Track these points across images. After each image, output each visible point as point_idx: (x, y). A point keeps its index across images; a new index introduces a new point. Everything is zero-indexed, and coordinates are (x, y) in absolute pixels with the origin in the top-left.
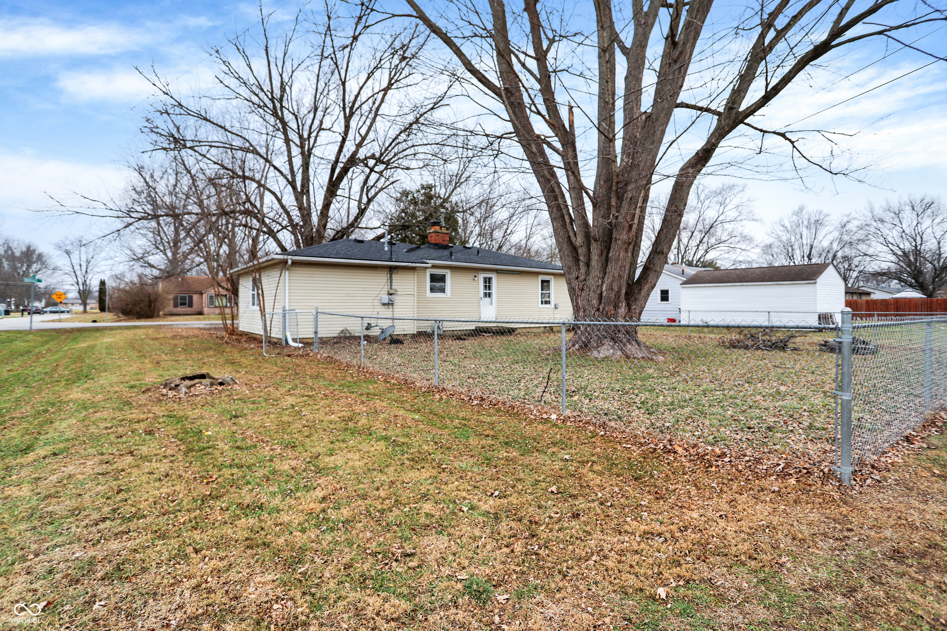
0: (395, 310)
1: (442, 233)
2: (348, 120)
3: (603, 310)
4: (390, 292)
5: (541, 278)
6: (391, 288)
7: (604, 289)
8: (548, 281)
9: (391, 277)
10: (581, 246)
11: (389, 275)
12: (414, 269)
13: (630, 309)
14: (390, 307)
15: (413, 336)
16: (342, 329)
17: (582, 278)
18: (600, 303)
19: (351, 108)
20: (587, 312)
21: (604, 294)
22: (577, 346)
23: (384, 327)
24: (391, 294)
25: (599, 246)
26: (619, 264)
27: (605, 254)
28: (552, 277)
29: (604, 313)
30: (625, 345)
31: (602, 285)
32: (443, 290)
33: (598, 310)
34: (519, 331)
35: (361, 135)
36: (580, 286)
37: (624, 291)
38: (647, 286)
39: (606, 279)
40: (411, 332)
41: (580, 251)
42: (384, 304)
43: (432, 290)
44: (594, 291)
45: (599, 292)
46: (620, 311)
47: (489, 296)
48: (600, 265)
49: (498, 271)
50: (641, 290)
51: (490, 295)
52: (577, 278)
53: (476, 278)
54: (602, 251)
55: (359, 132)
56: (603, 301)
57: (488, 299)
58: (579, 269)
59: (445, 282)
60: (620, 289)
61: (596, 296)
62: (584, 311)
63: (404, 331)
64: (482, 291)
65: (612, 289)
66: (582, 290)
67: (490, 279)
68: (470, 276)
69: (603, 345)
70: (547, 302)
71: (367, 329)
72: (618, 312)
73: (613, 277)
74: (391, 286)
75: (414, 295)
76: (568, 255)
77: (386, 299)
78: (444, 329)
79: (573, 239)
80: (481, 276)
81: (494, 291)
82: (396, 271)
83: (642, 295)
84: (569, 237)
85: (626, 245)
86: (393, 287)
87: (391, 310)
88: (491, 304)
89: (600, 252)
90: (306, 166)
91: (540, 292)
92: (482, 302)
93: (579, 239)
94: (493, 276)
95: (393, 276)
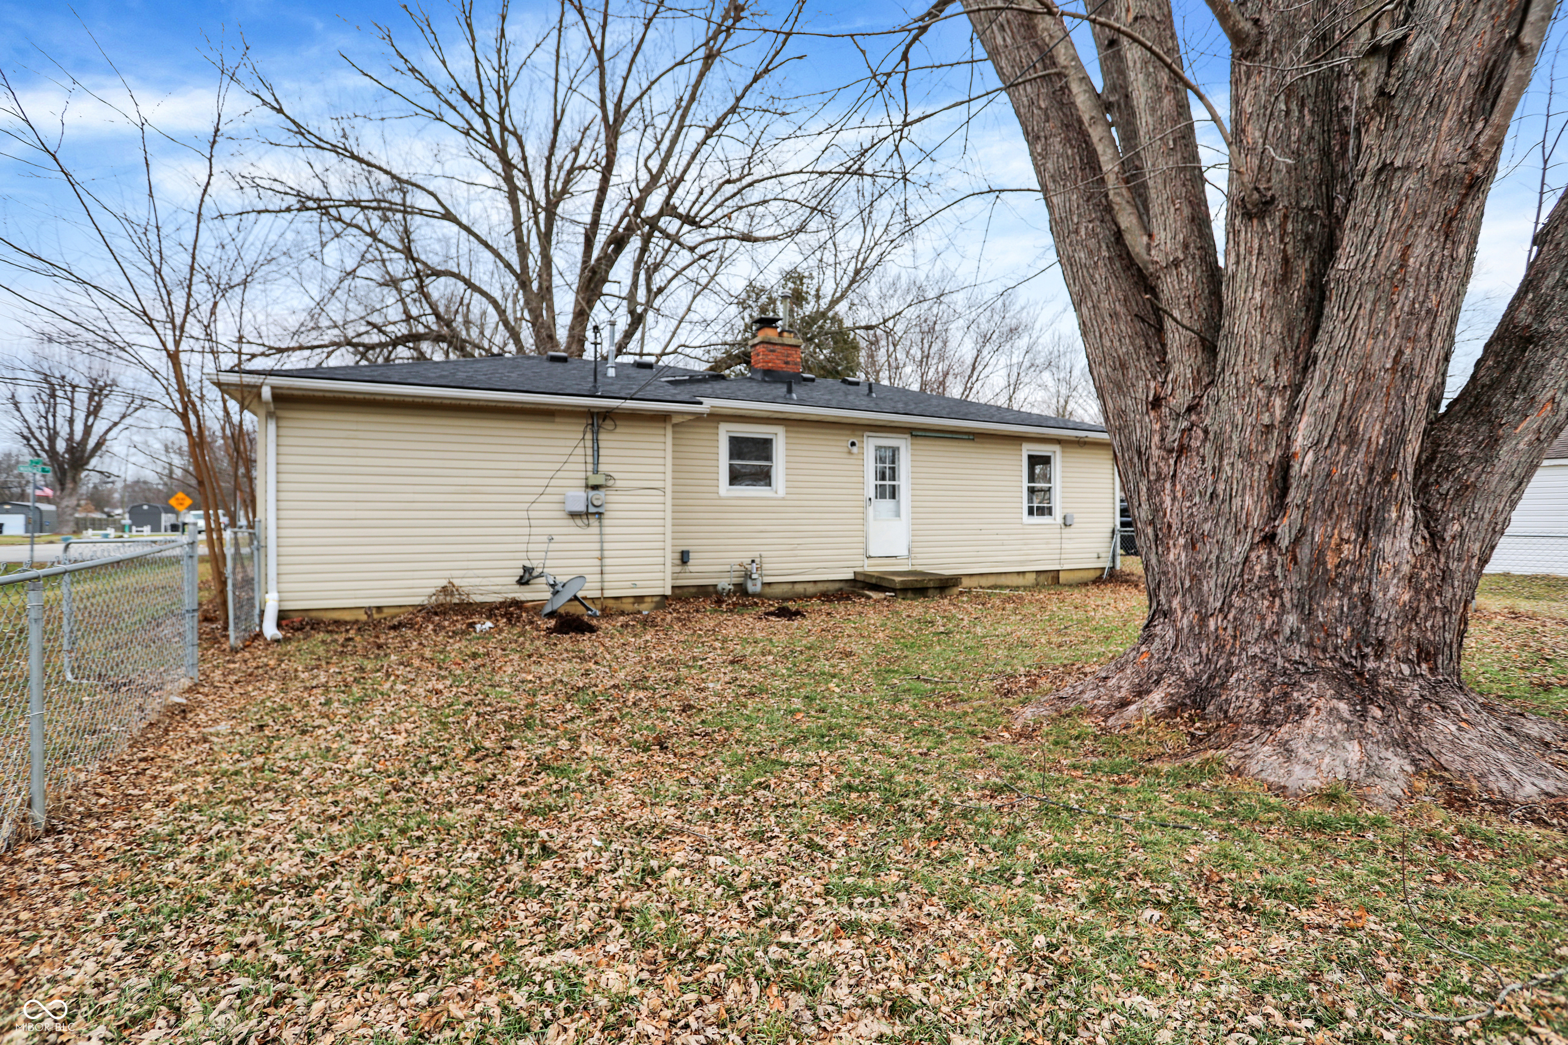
0: (606, 530)
1: (783, 345)
2: (613, 132)
3: (1296, 542)
4: (592, 482)
5: (1028, 449)
6: (596, 472)
7: (1301, 437)
8: (1046, 460)
9: (596, 441)
10: (1176, 263)
11: (589, 436)
12: (663, 418)
13: (1435, 538)
14: (593, 521)
15: (663, 601)
16: (444, 583)
17: (1180, 399)
18: (1280, 504)
19: (618, 105)
20: (1209, 551)
21: (1303, 465)
22: (1157, 698)
23: (561, 579)
24: (595, 487)
25: (1274, 241)
26: (1403, 304)
27: (1301, 276)
28: (1057, 448)
29: (1304, 553)
30: (1416, 718)
31: (1288, 422)
32: (763, 477)
33: (1270, 539)
34: (966, 582)
35: (650, 171)
36: (1173, 437)
37: (1413, 447)
38: (1532, 422)
39: (1313, 389)
40: (659, 591)
41: (1169, 286)
42: (574, 515)
43: (736, 477)
44: (1246, 455)
45: (1273, 454)
46: (1386, 545)
47: (893, 496)
48: (1277, 327)
49: (914, 432)
50: (1494, 442)
51: (894, 493)
52: (1156, 403)
53: (855, 450)
54: (1286, 260)
55: (646, 165)
56: (1294, 496)
57: (888, 503)
58: (1164, 365)
59: (769, 458)
60: (1396, 438)
61: (1259, 474)
62: (1192, 545)
63: (635, 586)
64: (871, 482)
65: (1352, 438)
66: (1183, 450)
67: (895, 451)
68: (840, 442)
69: (1301, 711)
70: (1043, 511)
71: (523, 581)
72: (1377, 553)
73: (1364, 375)
74: (596, 463)
75: (663, 490)
76: (1114, 315)
77: (578, 499)
78: (767, 580)
79: (1137, 242)
80: (870, 445)
81: (904, 482)
82: (609, 424)
83: (1500, 467)
84: (1119, 236)
85: (1452, 198)
86: (602, 468)
87: (596, 530)
88: (898, 514)
89: (1275, 264)
90: (546, 238)
91: (1025, 484)
92: (871, 509)
93: (1161, 236)
94: (903, 444)
95: (601, 437)
